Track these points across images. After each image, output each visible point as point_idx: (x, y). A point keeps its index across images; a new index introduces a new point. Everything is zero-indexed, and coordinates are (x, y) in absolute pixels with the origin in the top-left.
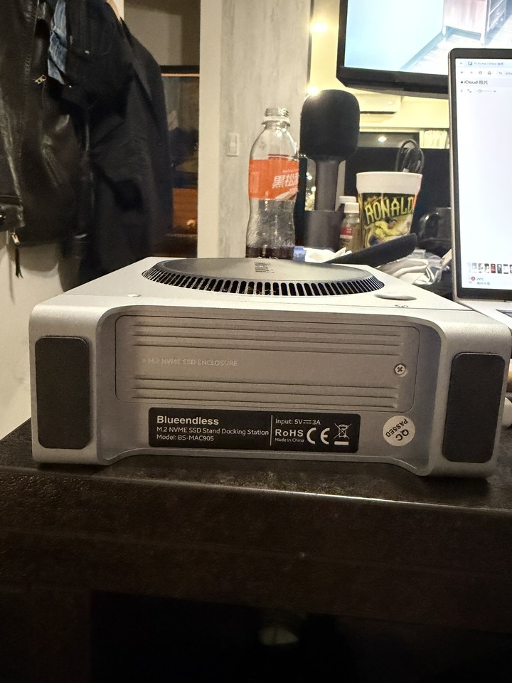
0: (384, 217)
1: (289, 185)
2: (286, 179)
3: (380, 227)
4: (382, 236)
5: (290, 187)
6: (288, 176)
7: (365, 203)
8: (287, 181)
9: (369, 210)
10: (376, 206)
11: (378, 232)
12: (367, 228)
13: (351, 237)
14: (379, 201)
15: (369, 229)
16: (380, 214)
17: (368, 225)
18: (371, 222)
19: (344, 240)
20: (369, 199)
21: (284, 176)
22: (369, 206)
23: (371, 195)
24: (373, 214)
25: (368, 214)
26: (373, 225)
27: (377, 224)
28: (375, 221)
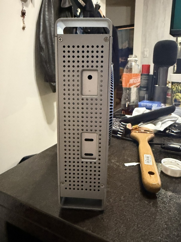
0: (180, 91)
1: (136, 82)
2: (134, 80)
3: (178, 95)
4: (179, 99)
5: (136, 83)
6: (135, 79)
7: (173, 86)
8: (135, 81)
9: (174, 89)
10: (177, 87)
11: (177, 97)
12: (173, 95)
13: (170, 97)
14: (178, 85)
15: (174, 96)
16: (178, 91)
17: (173, 94)
18: (175, 93)
19: (167, 98)
20: (174, 84)
21: (133, 79)
22: (174, 87)
23: (175, 83)
24: (175, 90)
25: (173, 90)
26: (175, 94)
27: (177, 94)
28: (176, 93)
